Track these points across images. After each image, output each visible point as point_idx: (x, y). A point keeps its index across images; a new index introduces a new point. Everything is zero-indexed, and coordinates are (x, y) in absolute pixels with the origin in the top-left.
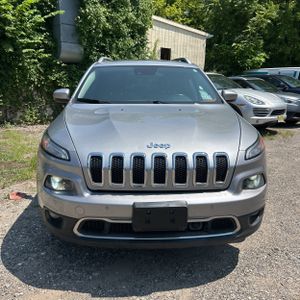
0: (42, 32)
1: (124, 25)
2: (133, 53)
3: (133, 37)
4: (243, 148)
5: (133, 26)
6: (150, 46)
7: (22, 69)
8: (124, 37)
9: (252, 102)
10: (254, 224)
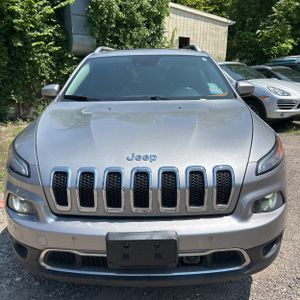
0: (53, 24)
1: (138, 14)
2: (149, 43)
3: (148, 26)
4: (254, 158)
5: (148, 15)
6: (167, 35)
7: (33, 63)
8: (139, 26)
9: (276, 93)
10: (269, 255)
